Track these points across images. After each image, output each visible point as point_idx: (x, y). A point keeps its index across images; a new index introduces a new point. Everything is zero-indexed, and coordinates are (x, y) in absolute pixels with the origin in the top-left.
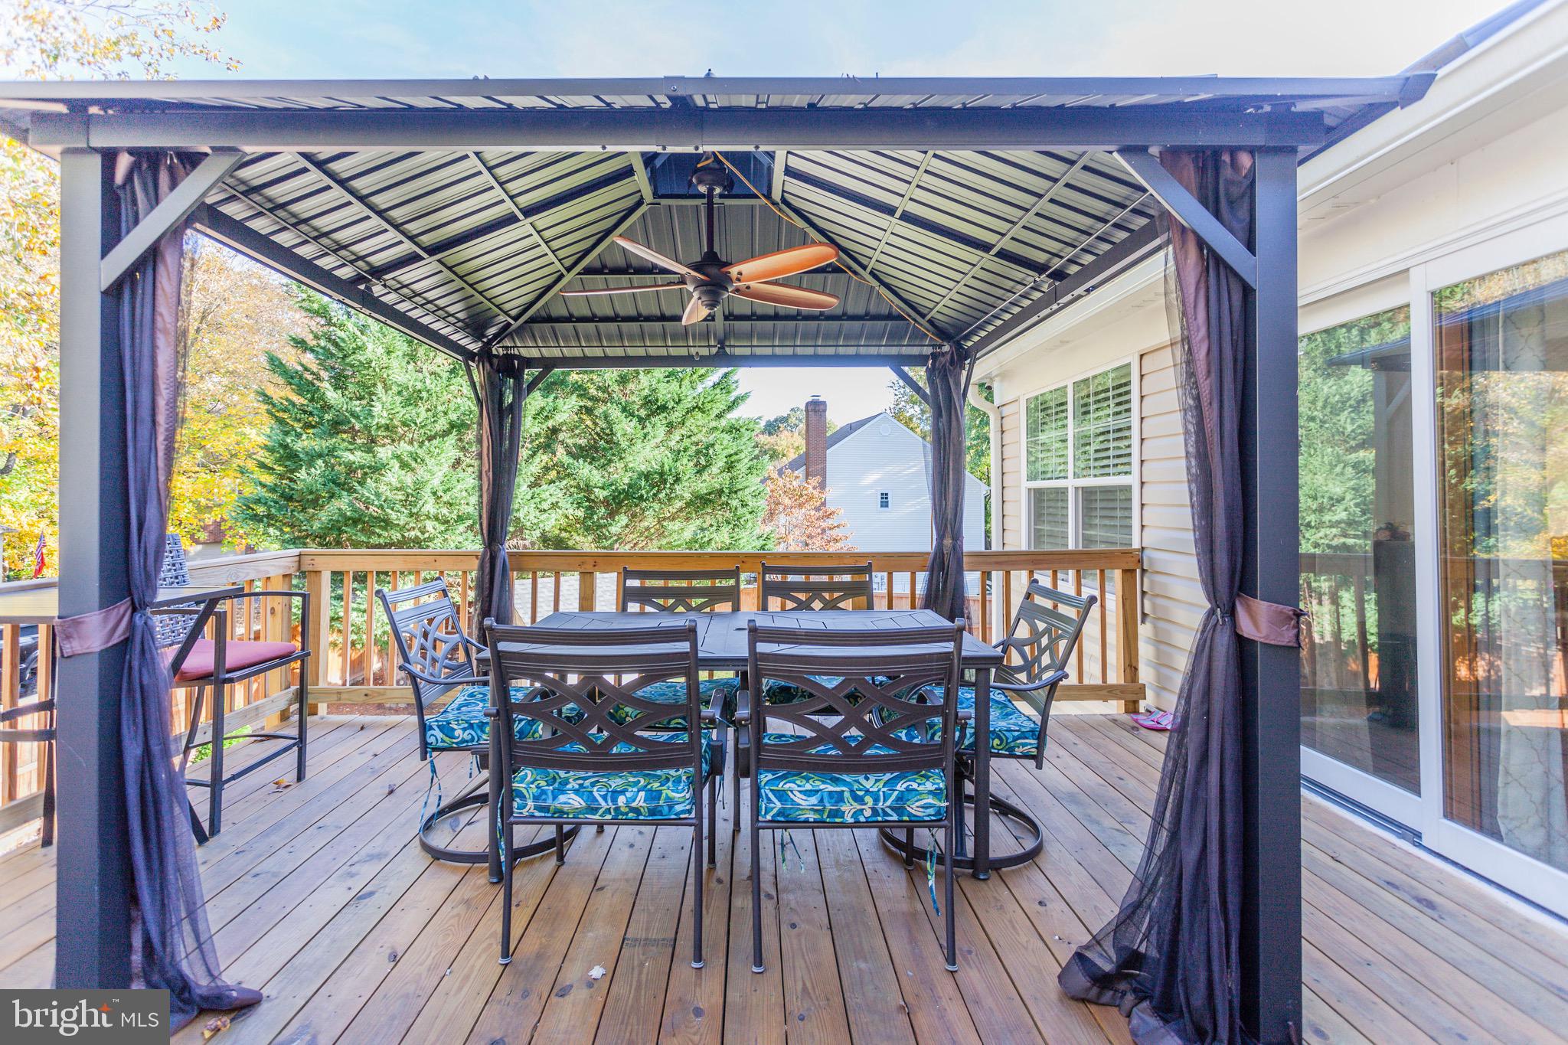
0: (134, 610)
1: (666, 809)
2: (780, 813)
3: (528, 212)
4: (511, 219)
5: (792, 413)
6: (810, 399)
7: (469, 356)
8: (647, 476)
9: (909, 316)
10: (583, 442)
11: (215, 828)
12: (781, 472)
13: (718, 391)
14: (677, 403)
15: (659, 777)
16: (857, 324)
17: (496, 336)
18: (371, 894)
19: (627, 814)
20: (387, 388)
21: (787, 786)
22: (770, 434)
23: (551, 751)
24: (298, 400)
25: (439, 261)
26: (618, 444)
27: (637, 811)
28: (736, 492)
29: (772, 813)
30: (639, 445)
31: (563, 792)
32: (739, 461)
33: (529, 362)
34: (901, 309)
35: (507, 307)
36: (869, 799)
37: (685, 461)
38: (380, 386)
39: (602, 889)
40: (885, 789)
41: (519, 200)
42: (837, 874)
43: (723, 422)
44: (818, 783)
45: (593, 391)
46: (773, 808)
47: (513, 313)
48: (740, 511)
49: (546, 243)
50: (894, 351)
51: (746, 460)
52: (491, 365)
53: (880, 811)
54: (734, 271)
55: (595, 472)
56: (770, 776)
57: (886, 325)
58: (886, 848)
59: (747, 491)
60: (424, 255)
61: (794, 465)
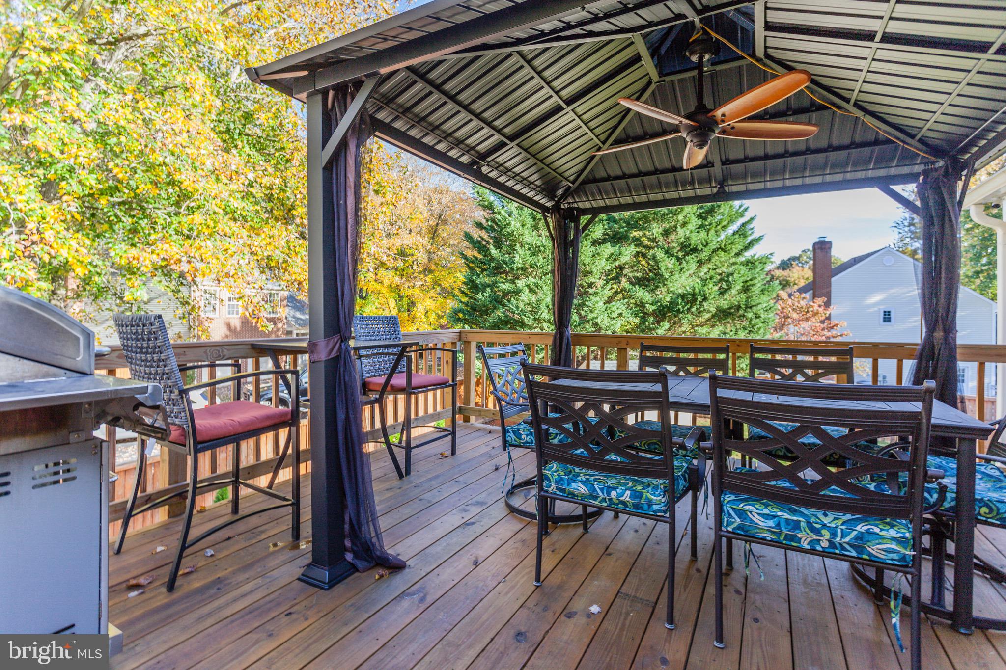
0: (342, 341)
1: (646, 507)
2: (739, 527)
3: (569, 102)
4: (558, 109)
5: (803, 254)
6: (817, 240)
7: (544, 209)
8: (683, 296)
9: (898, 139)
10: (639, 275)
11: (408, 472)
12: (790, 295)
13: (737, 236)
14: (705, 246)
15: (644, 483)
16: (843, 154)
17: (562, 196)
18: (473, 523)
19: (617, 504)
20: (522, 246)
21: (747, 507)
22: (784, 269)
23: (565, 452)
24: (480, 257)
25: (518, 145)
26: (662, 276)
27: (624, 503)
28: (751, 308)
29: (733, 526)
30: (677, 276)
31: (575, 481)
32: (753, 285)
33: (584, 212)
34: (888, 133)
35: (567, 174)
36: (827, 534)
37: (711, 286)
38: (518, 245)
39: (610, 554)
40: (843, 527)
41: (563, 93)
42: (803, 590)
43: (742, 259)
44: (775, 510)
45: (646, 242)
46: (733, 523)
47: (571, 178)
48: (754, 321)
49: (585, 124)
50: (882, 173)
51: (759, 285)
52: (560, 215)
53: (838, 545)
54: (719, 113)
55: (647, 294)
56: (733, 497)
57: (872, 152)
58: (854, 578)
59: (760, 307)
60: (508, 142)
61: (802, 290)
